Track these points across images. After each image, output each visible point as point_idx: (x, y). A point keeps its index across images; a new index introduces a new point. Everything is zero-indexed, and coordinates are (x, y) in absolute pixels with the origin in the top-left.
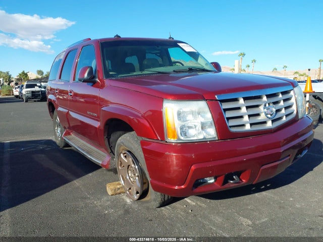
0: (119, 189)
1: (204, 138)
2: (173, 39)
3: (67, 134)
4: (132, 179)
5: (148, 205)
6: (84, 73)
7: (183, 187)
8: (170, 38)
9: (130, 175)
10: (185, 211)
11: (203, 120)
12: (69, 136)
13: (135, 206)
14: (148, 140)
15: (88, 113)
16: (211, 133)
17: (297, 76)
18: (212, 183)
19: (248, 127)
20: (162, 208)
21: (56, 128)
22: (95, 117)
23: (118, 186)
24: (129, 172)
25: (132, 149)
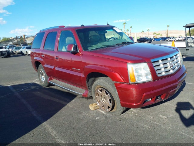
0: (96, 107)
1: (147, 80)
2: (109, 25)
3: (51, 79)
4: (103, 101)
5: (115, 113)
6: (71, 48)
7: (139, 104)
8: (108, 24)
9: (102, 99)
10: (134, 115)
11: (146, 72)
12: (52, 81)
13: (109, 114)
14: (118, 82)
15: (73, 68)
16: (150, 78)
17: (155, 35)
18: (150, 101)
19: (164, 74)
20: (122, 114)
21: (40, 76)
22: (79, 71)
23: (96, 106)
24: (102, 98)
25: (106, 87)
